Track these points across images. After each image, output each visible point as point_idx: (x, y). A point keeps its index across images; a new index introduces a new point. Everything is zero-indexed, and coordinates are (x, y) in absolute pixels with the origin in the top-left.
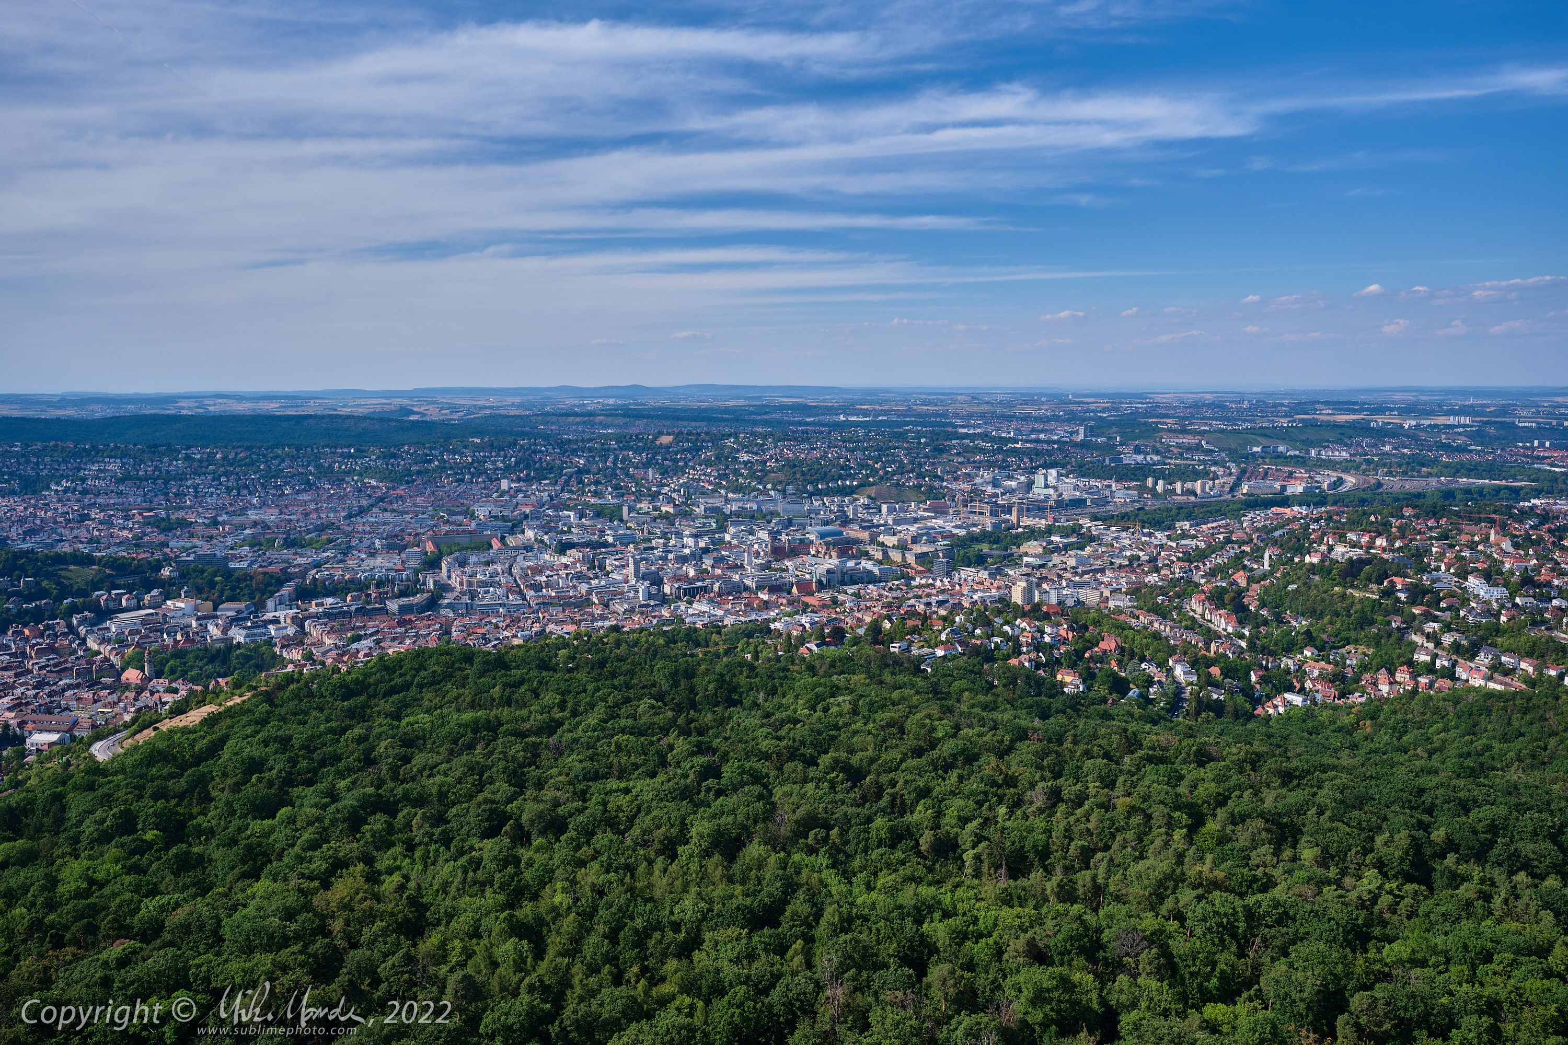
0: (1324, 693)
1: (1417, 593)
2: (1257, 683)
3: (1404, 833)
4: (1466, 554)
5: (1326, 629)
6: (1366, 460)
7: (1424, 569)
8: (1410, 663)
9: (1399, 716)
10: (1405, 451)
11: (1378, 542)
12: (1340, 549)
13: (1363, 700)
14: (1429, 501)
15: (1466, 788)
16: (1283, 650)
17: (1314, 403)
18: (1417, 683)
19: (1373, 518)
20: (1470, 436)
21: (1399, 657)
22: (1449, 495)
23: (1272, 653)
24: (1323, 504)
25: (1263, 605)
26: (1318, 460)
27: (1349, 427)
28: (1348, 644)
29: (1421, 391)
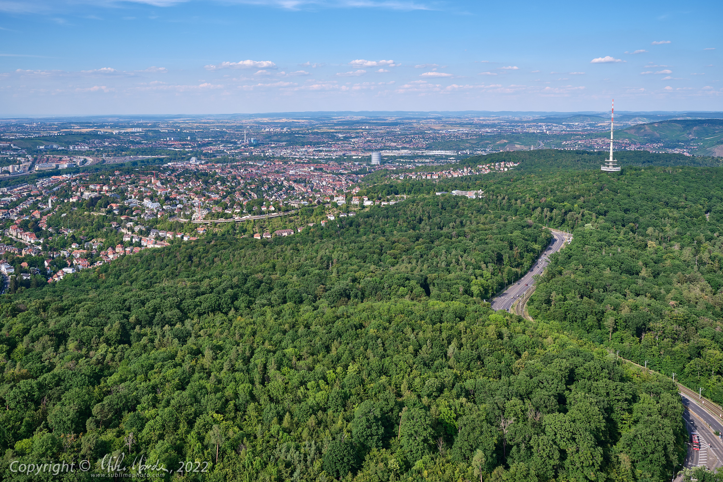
0: (82, 264)
1: (123, 210)
2: (48, 266)
3: (117, 322)
4: (143, 189)
5: (81, 233)
6: (97, 150)
7: (125, 198)
8: (122, 243)
9: (117, 268)
10: (114, 145)
11: (104, 188)
12: (86, 194)
13: (101, 264)
14: (126, 167)
15: (144, 294)
16: (61, 247)
17: (70, 123)
18: (125, 251)
19: (101, 177)
20: (142, 137)
21: (116, 241)
22: (135, 164)
23: (55, 250)
24: (78, 172)
25: (49, 226)
26: (74, 151)
27: (88, 134)
28: (93, 238)
29: (120, 117)
